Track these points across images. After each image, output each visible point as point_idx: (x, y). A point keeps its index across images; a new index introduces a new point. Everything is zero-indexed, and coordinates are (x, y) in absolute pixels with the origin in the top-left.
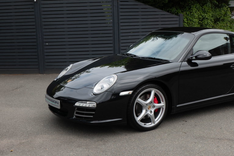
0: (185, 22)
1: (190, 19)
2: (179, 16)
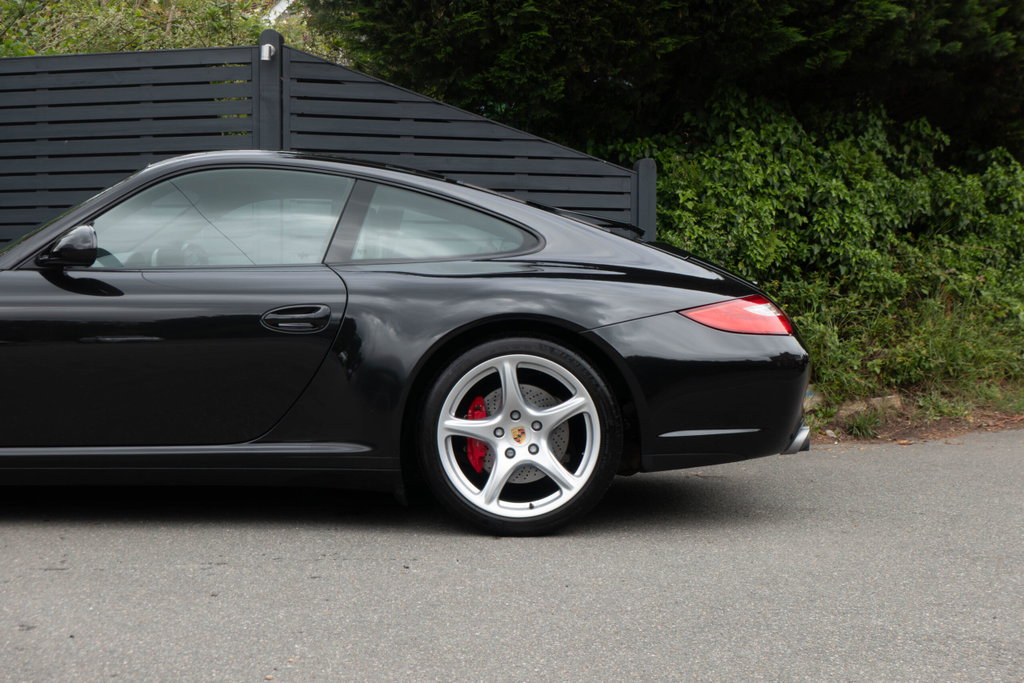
0: (684, 208)
1: (717, 195)
2: (637, 169)
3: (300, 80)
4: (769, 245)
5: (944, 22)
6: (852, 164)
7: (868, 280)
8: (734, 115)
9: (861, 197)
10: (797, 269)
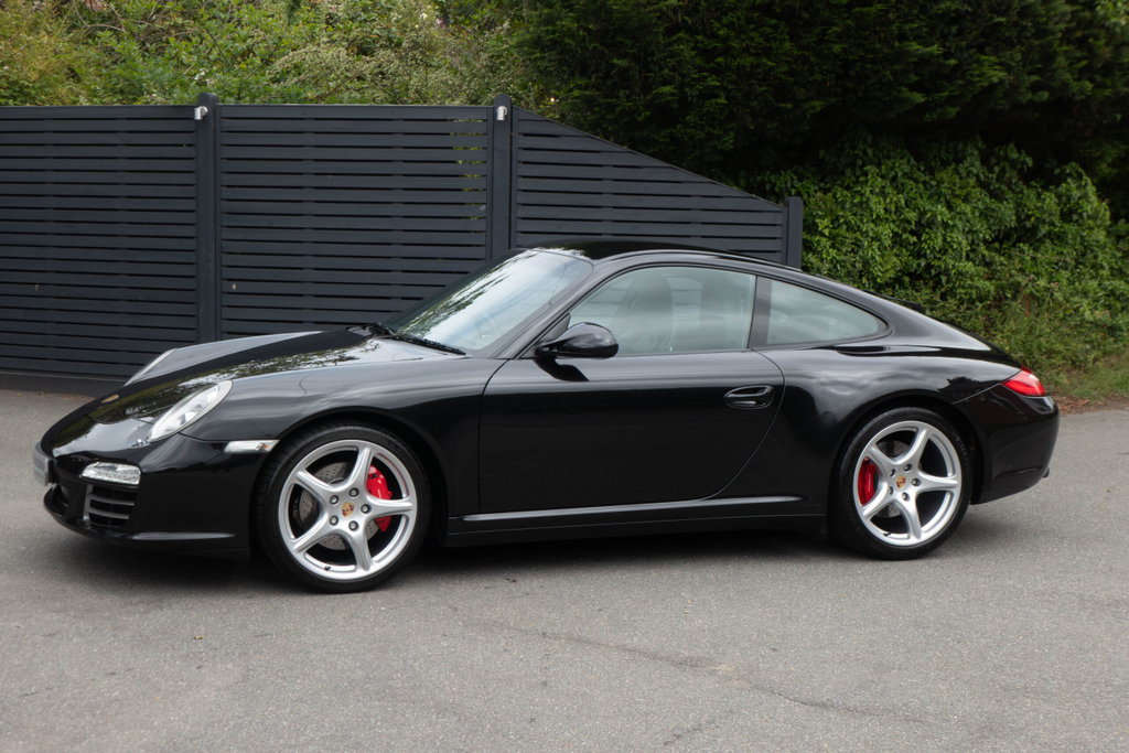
0: (823, 235)
1: (847, 223)
2: (787, 205)
3: (525, 135)
4: (886, 262)
5: (1035, 78)
6: (953, 190)
7: (964, 288)
8: (861, 154)
9: (960, 219)
10: (907, 279)
